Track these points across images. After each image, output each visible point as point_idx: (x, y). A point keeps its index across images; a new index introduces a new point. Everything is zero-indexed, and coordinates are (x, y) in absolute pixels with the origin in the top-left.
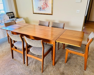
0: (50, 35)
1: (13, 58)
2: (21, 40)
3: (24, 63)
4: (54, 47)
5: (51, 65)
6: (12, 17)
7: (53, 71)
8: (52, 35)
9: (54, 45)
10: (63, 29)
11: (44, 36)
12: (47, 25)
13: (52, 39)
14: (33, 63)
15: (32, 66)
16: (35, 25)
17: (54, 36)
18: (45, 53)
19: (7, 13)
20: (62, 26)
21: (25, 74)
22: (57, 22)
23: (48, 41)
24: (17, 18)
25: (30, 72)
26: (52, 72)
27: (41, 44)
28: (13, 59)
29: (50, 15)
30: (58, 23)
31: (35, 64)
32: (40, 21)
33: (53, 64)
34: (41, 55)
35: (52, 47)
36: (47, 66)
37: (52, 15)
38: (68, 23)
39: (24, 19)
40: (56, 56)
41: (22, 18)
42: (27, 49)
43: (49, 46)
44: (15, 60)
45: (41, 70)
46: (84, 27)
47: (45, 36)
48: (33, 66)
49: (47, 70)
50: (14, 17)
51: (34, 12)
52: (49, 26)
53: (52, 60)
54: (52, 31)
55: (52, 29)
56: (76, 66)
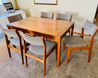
0: (54, 30)
1: (10, 57)
2: (17, 36)
3: (23, 63)
4: (59, 45)
5: (56, 66)
6: (10, 9)
7: (58, 74)
8: (57, 29)
9: (59, 42)
10: (70, 21)
11: (46, 31)
12: (51, 17)
13: (57, 34)
14: (34, 63)
15: (32, 67)
16: (36, 18)
17: (59, 31)
18: (47, 52)
19: (4, 4)
20: (69, 18)
21: (24, 77)
22: (62, 13)
23: (51, 37)
24: (16, 10)
25: (30, 74)
26: (56, 75)
27: (42, 41)
28: (10, 59)
29: (55, 4)
30: (64, 15)
31: (36, 64)
32: (42, 13)
33: (58, 65)
34: (43, 55)
35: (57, 44)
36: (50, 67)
37: (56, 5)
38: (76, 14)
39: (23, 11)
40: (61, 54)
41: (21, 9)
42: (25, 47)
43: (53, 44)
44: (13, 59)
45: (43, 72)
46: (95, 20)
47: (48, 30)
48: (34, 67)
49: (50, 72)
50: (12, 9)
51: (36, 2)
52: (53, 19)
53: (57, 59)
54: (57, 25)
55: (57, 22)
56: (85, 68)
